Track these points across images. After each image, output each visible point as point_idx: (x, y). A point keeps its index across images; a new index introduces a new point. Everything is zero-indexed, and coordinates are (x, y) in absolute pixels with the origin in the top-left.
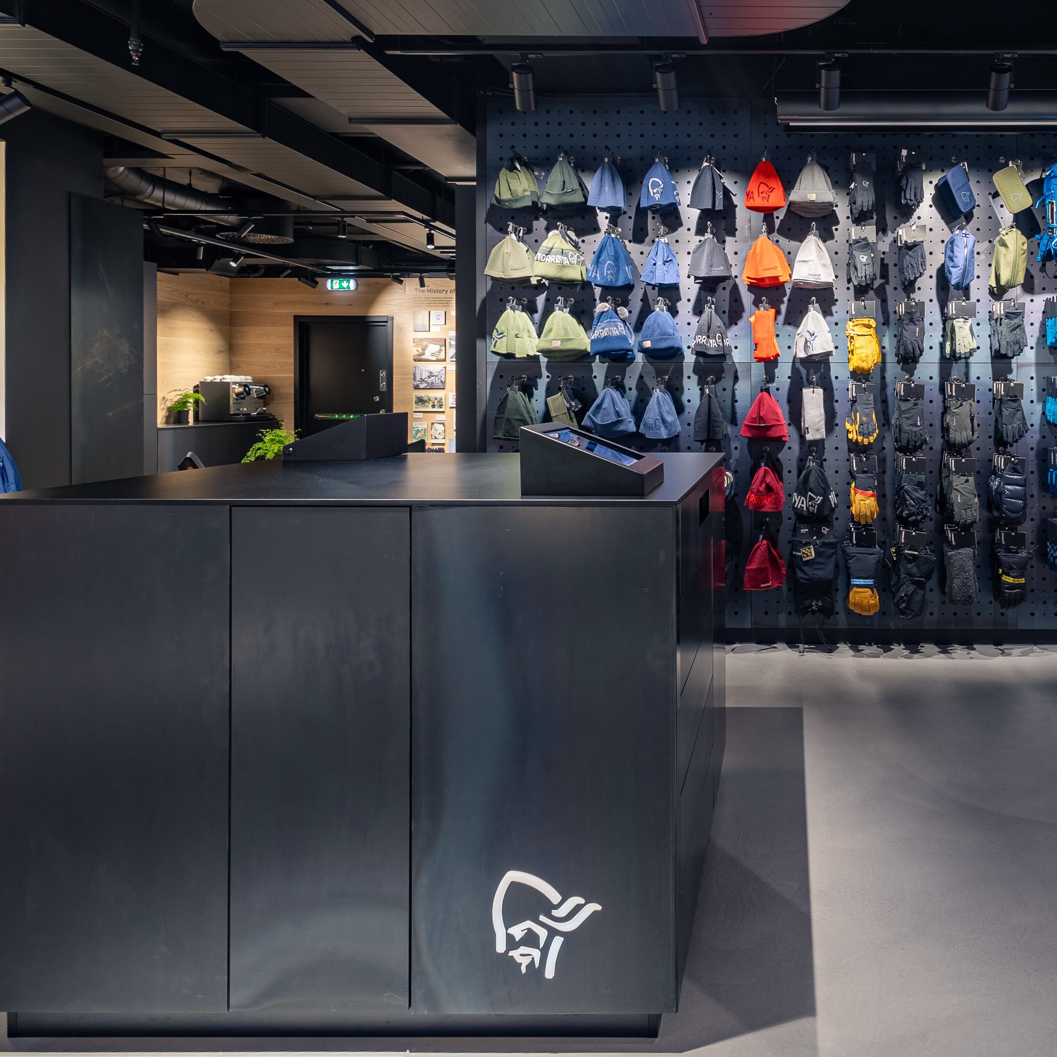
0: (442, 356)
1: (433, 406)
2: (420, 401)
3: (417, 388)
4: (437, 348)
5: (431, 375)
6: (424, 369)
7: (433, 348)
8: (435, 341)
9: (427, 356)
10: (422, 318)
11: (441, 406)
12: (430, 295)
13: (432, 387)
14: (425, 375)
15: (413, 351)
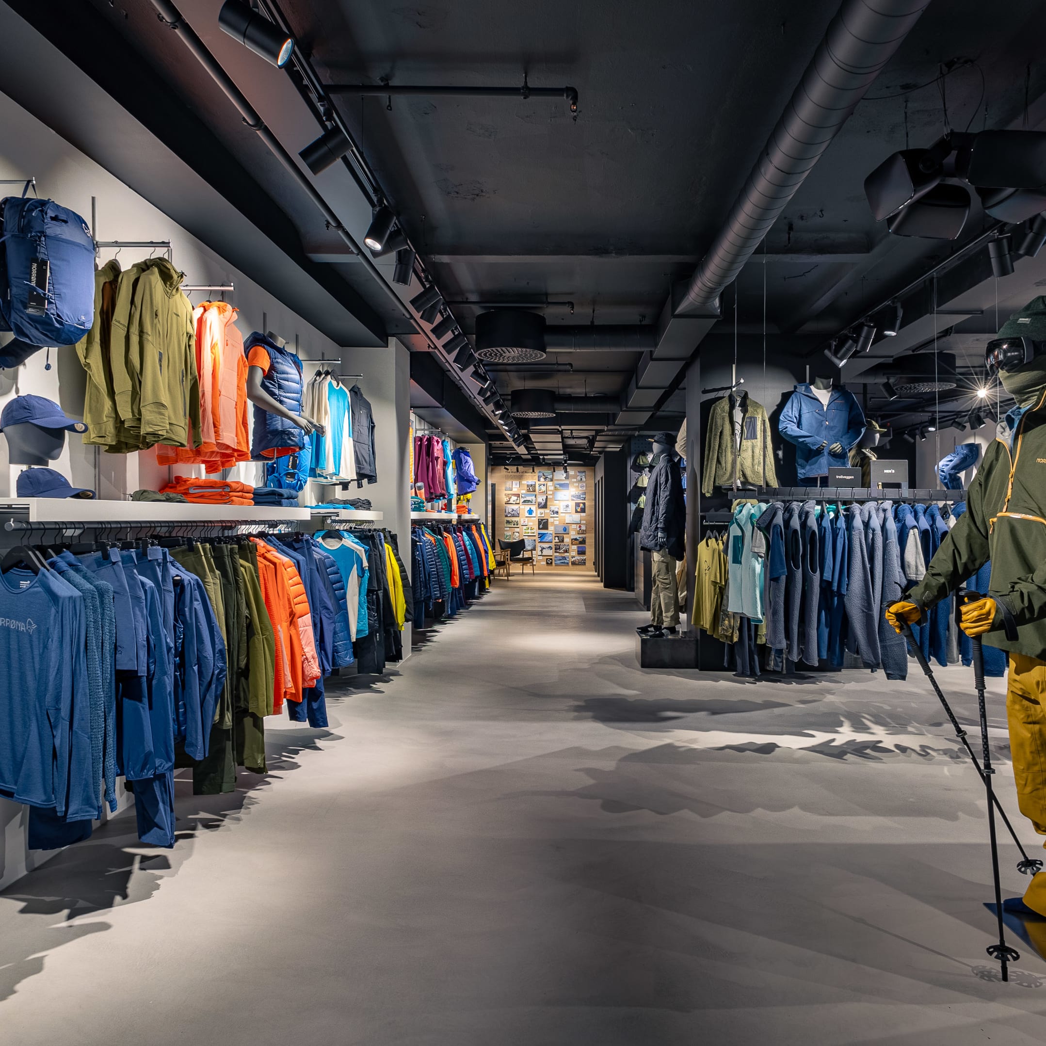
0: (518, 502)
1: (514, 525)
2: (508, 522)
3: (506, 516)
4: (516, 498)
5: (513, 510)
6: (510, 508)
7: (514, 498)
8: (515, 495)
9: (511, 502)
10: (509, 484)
11: (517, 525)
12: (511, 474)
13: (513, 516)
14: (510, 511)
15: (505, 499)
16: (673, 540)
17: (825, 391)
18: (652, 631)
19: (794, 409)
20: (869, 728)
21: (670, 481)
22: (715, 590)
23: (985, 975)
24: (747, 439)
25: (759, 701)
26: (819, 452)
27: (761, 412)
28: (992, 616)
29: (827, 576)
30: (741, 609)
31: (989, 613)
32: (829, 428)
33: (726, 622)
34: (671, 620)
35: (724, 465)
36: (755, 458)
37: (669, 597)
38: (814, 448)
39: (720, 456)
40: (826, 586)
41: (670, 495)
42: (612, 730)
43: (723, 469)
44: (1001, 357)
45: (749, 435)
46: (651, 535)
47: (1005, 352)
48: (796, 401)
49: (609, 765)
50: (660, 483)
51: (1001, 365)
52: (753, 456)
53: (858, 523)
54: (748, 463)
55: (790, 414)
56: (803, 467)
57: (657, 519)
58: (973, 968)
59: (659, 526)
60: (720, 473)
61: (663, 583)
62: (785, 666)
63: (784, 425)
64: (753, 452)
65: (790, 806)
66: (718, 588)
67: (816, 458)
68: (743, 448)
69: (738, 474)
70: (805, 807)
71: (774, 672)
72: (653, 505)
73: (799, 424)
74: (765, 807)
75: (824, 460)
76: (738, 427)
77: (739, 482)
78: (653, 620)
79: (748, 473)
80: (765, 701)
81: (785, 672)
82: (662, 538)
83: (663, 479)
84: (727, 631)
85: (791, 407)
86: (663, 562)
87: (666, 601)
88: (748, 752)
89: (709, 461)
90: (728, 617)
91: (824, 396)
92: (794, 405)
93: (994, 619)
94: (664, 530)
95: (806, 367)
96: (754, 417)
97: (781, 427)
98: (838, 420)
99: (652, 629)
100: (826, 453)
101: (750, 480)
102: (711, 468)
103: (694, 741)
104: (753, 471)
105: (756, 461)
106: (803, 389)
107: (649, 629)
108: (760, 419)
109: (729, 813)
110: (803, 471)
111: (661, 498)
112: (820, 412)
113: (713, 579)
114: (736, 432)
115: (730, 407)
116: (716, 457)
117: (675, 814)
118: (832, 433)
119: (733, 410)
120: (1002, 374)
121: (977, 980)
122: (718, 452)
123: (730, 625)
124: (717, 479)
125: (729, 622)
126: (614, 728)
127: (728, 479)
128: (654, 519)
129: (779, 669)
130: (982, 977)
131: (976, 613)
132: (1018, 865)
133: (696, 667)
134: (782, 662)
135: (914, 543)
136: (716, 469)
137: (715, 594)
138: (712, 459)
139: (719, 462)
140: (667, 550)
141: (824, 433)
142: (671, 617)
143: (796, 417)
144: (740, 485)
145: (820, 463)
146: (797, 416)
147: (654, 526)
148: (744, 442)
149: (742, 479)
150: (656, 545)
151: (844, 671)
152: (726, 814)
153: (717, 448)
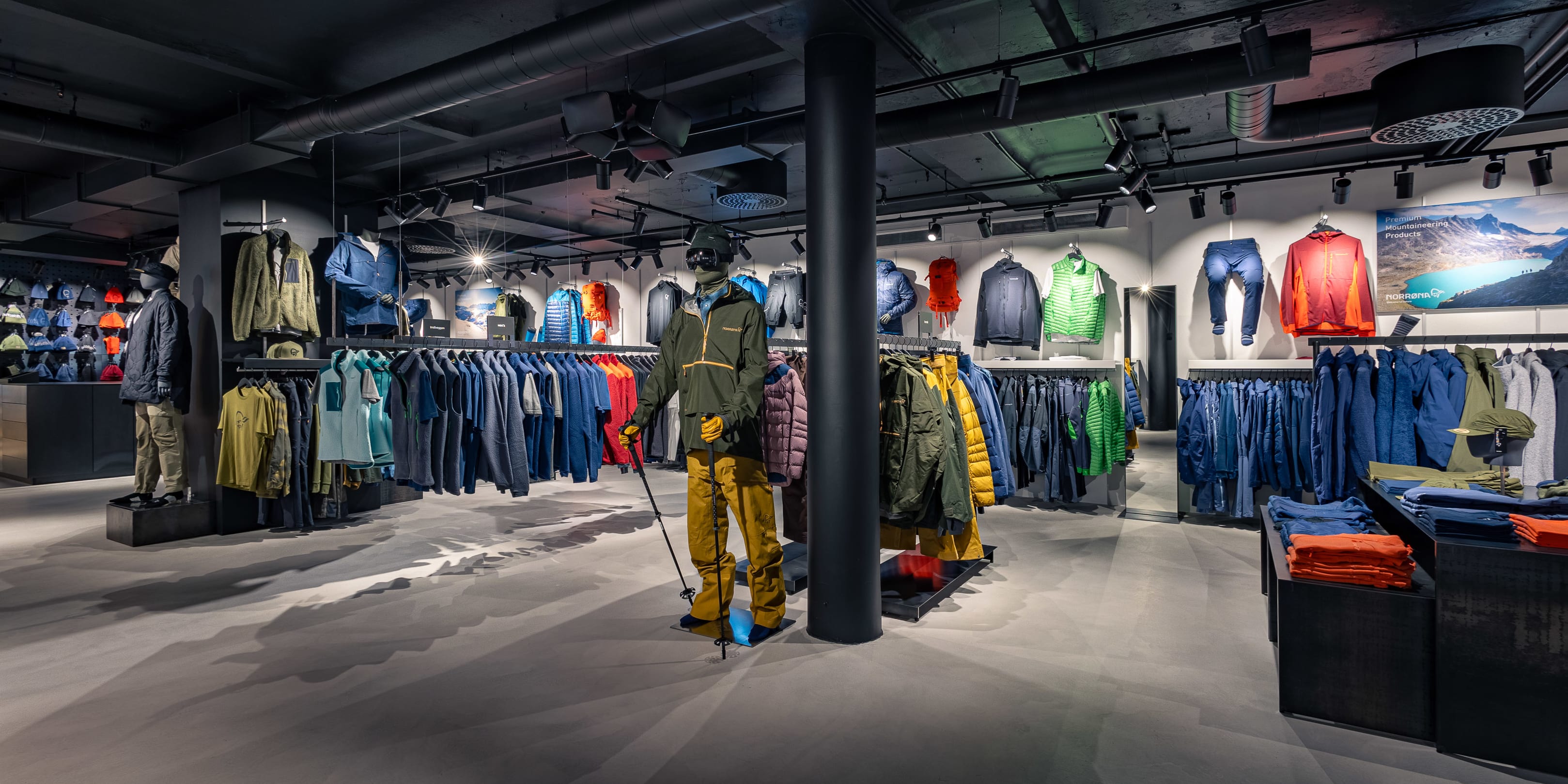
16: (180, 390)
17: (373, 244)
18: (137, 502)
19: (342, 257)
20: (464, 547)
21: (176, 321)
22: (260, 442)
23: (714, 661)
24: (287, 281)
25: (334, 547)
26: (371, 302)
27: (302, 256)
28: (722, 428)
29: (469, 416)
30: (341, 455)
31: (720, 427)
32: (381, 280)
33: (277, 475)
34: (178, 484)
35: (264, 307)
36: (298, 302)
37: (175, 457)
38: (369, 297)
39: (259, 296)
40: (468, 423)
41: (177, 337)
42: (196, 616)
43: (262, 311)
44: (698, 259)
45: (290, 277)
46: (144, 385)
47: (701, 257)
48: (345, 249)
49: (254, 646)
50: (159, 325)
51: (699, 263)
52: (295, 301)
53: (486, 367)
54: (289, 307)
55: (339, 262)
56: (352, 315)
57: (156, 365)
58: (705, 660)
59: (158, 374)
60: (260, 315)
61: (163, 441)
62: (339, 511)
63: (332, 272)
64: (295, 296)
65: (483, 618)
66: (264, 440)
67: (368, 307)
68: (284, 290)
69: (279, 318)
70: (493, 614)
71: (328, 518)
72: (148, 349)
73: (348, 272)
74: (464, 625)
75: (376, 309)
76: (277, 269)
77: (278, 326)
78: (140, 488)
79: (290, 317)
80: (341, 547)
81: (339, 517)
82: (164, 388)
83: (164, 318)
84: (277, 484)
85: (338, 254)
86: (163, 416)
87: (170, 462)
88: (364, 595)
89: (245, 302)
90: (279, 470)
91: (374, 249)
92: (343, 252)
93: (723, 430)
94: (166, 378)
95: (344, 217)
96: (295, 260)
97: (327, 273)
98: (385, 272)
99: (138, 499)
100: (378, 303)
101: (293, 325)
102: (247, 309)
103: (318, 597)
104: (296, 316)
105: (299, 306)
106: (351, 239)
107: (132, 500)
108: (302, 262)
109: (440, 640)
110: (353, 318)
111: (161, 341)
112: (371, 263)
113: (258, 430)
114: (276, 273)
115: (268, 246)
116: (254, 298)
117: (392, 658)
118: (382, 284)
119: (273, 250)
120: (699, 269)
121: (712, 665)
122: (257, 293)
123: (281, 477)
124: (255, 322)
125: (280, 474)
126: (198, 612)
127: (269, 323)
128: (149, 365)
129: (334, 515)
130: (714, 663)
131: (714, 427)
132: (681, 595)
133: (214, 531)
134: (337, 508)
135: (530, 385)
136: (254, 311)
137: (260, 446)
138: (249, 300)
139: (257, 303)
140: (172, 402)
141: (375, 283)
142: (179, 480)
143: (344, 265)
144: (279, 329)
145: (373, 312)
146: (346, 265)
147: (149, 375)
148: (285, 285)
149: (282, 323)
150: (154, 397)
151: (383, 508)
152: (437, 641)
153: (256, 288)
